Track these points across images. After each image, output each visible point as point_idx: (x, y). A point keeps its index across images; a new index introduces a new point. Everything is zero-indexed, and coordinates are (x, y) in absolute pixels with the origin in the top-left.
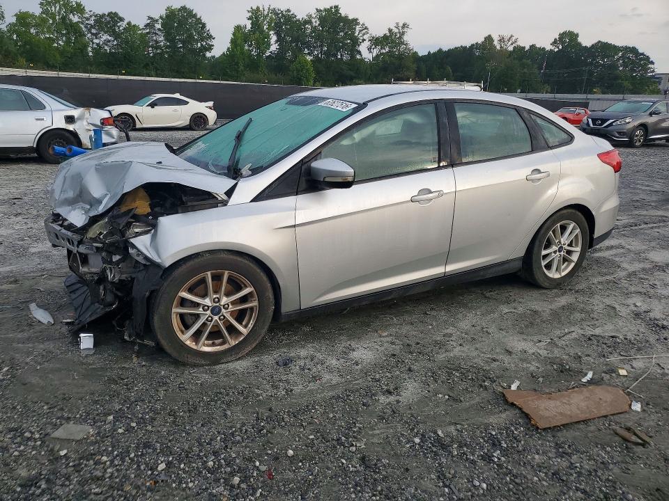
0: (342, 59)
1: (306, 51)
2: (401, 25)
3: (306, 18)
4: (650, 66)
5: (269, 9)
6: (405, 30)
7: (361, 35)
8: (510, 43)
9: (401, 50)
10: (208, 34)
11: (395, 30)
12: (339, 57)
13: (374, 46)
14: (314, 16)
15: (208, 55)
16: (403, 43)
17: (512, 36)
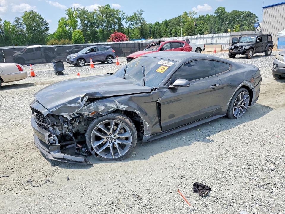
0: (114, 28)
1: (96, 26)
2: (139, 10)
3: (93, 11)
4: (256, 18)
5: (74, 9)
6: (142, 12)
7: (122, 17)
8: (194, 14)
9: (142, 22)
10: (46, 23)
11: (137, 13)
12: (113, 28)
13: (127, 21)
14: (97, 10)
15: (48, 32)
16: (142, 19)
17: (194, 11)
